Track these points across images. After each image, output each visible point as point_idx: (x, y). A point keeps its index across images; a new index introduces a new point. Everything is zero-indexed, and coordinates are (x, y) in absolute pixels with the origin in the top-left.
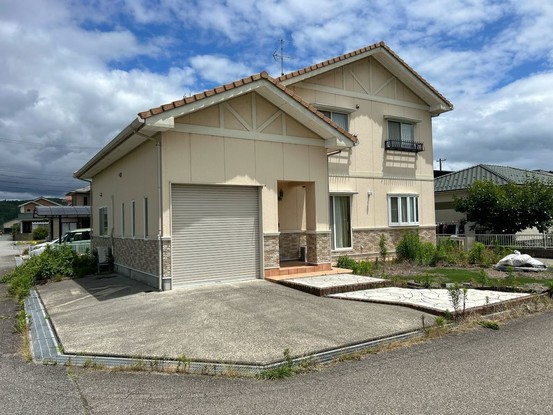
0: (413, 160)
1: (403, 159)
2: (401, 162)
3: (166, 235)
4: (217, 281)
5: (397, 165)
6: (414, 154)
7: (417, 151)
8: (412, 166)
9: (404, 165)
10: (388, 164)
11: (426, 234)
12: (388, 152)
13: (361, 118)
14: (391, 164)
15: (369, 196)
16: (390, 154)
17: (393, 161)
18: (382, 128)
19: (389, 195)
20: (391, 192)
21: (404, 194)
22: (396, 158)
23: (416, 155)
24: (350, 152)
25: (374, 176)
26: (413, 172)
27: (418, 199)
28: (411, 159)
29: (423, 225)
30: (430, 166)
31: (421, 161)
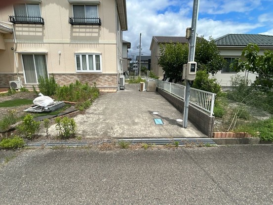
0: (97, 30)
6: (98, 26)
8: (96, 35)
10: (74, 34)
11: (108, 78)
12: (74, 26)
13: (51, 5)
14: (77, 34)
15: (60, 54)
16: (76, 28)
17: (79, 32)
18: (68, 11)
19: (75, 54)
20: (76, 52)
21: (84, 53)
22: (81, 30)
23: (100, 27)
24: (43, 28)
25: (63, 42)
26: (97, 38)
27: (101, 56)
28: (94, 30)
29: (104, 73)
30: (113, 34)
31: (104, 31)
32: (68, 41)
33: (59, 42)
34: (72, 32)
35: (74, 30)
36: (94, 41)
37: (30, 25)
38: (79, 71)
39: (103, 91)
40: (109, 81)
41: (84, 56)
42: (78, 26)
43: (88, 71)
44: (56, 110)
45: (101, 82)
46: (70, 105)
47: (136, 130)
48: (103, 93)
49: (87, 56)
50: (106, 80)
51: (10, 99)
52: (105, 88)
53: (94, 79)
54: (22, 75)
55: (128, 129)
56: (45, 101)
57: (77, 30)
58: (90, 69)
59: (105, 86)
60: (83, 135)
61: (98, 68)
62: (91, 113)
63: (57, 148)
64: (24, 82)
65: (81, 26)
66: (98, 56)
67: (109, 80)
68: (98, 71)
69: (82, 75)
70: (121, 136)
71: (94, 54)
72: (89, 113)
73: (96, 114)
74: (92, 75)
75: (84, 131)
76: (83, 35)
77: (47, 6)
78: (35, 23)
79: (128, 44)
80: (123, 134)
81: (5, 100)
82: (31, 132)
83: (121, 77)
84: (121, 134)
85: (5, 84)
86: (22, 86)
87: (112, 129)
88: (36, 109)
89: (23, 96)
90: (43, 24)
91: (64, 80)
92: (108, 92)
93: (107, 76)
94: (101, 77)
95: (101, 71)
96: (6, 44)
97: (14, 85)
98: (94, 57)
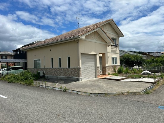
1: (114, 48)
2: (114, 49)
3: (80, 67)
4: (88, 79)
5: (113, 50)
7: (117, 46)
8: (116, 50)
9: (114, 50)
16: (112, 47)
21: (114, 57)
27: (117, 58)
45: (117, 69)
58: (115, 64)
69: (113, 66)
93: (118, 66)
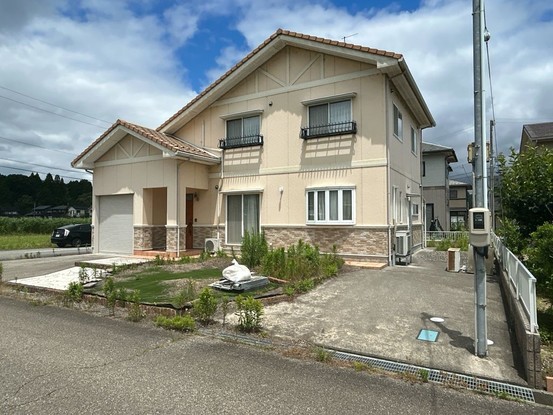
0: (349, 143)
2: (327, 150)
6: (350, 136)
10: (307, 156)
11: (368, 237)
12: (309, 141)
13: (276, 113)
14: (313, 155)
15: (282, 192)
16: (311, 144)
17: (316, 151)
18: (301, 117)
19: (306, 190)
20: (309, 187)
21: (322, 188)
22: (320, 147)
23: (354, 137)
24: (261, 151)
25: (289, 171)
26: (348, 158)
27: (353, 192)
28: (343, 144)
29: (359, 225)
30: (381, 146)
31: (362, 142)
32: (297, 167)
33: (282, 171)
34: (304, 151)
35: (309, 148)
36: (342, 163)
37: (245, 149)
38: (311, 222)
39: (353, 263)
40: (369, 244)
41: (321, 193)
42: (315, 141)
43: (328, 222)
44: (252, 289)
45: (353, 245)
46: (278, 284)
47: (366, 341)
48: (352, 269)
49: (327, 194)
50: (362, 241)
51: (199, 268)
52: (360, 258)
53: (338, 238)
54: (224, 228)
55: (352, 338)
56: (238, 273)
57: (314, 147)
58: (331, 218)
59: (361, 254)
60: (272, 332)
61: (348, 215)
62: (306, 303)
63: (229, 340)
64: (224, 241)
65: (320, 140)
66: (347, 193)
67: (370, 241)
68: (347, 222)
69: (317, 229)
70: (330, 345)
71: (340, 188)
72: (301, 302)
73: (311, 305)
74: (336, 229)
75: (276, 327)
76: (323, 154)
77: (270, 116)
78: (251, 145)
79: (448, 154)
80: (337, 342)
81: (193, 269)
82: (206, 313)
83: (398, 235)
84: (332, 342)
85: (200, 244)
86: (221, 248)
87: (323, 331)
88: (224, 284)
89: (217, 265)
90: (261, 144)
91: (283, 240)
92: (363, 267)
93: (365, 233)
94: (353, 235)
95: (353, 222)
96: (210, 181)
97: (211, 245)
98: (340, 193)
